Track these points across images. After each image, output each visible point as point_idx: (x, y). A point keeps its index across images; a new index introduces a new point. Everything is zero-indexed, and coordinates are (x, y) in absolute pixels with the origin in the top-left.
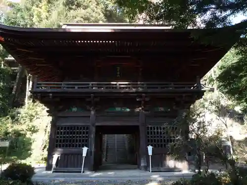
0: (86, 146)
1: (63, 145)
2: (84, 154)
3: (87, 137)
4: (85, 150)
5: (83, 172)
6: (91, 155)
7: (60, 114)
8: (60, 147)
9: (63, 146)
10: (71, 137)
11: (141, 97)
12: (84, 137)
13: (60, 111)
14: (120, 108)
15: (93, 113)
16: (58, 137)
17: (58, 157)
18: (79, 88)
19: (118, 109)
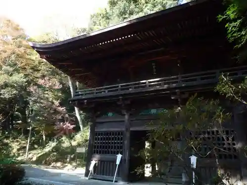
0: (121, 154)
1: (100, 151)
2: (118, 162)
3: (121, 143)
4: (119, 157)
5: (115, 181)
6: (125, 163)
7: (99, 120)
8: (97, 153)
9: (100, 153)
10: (107, 143)
11: (175, 94)
12: (118, 143)
13: (98, 117)
14: (156, 110)
15: (126, 117)
16: (95, 143)
17: (96, 164)
18: (109, 91)
19: (153, 111)
